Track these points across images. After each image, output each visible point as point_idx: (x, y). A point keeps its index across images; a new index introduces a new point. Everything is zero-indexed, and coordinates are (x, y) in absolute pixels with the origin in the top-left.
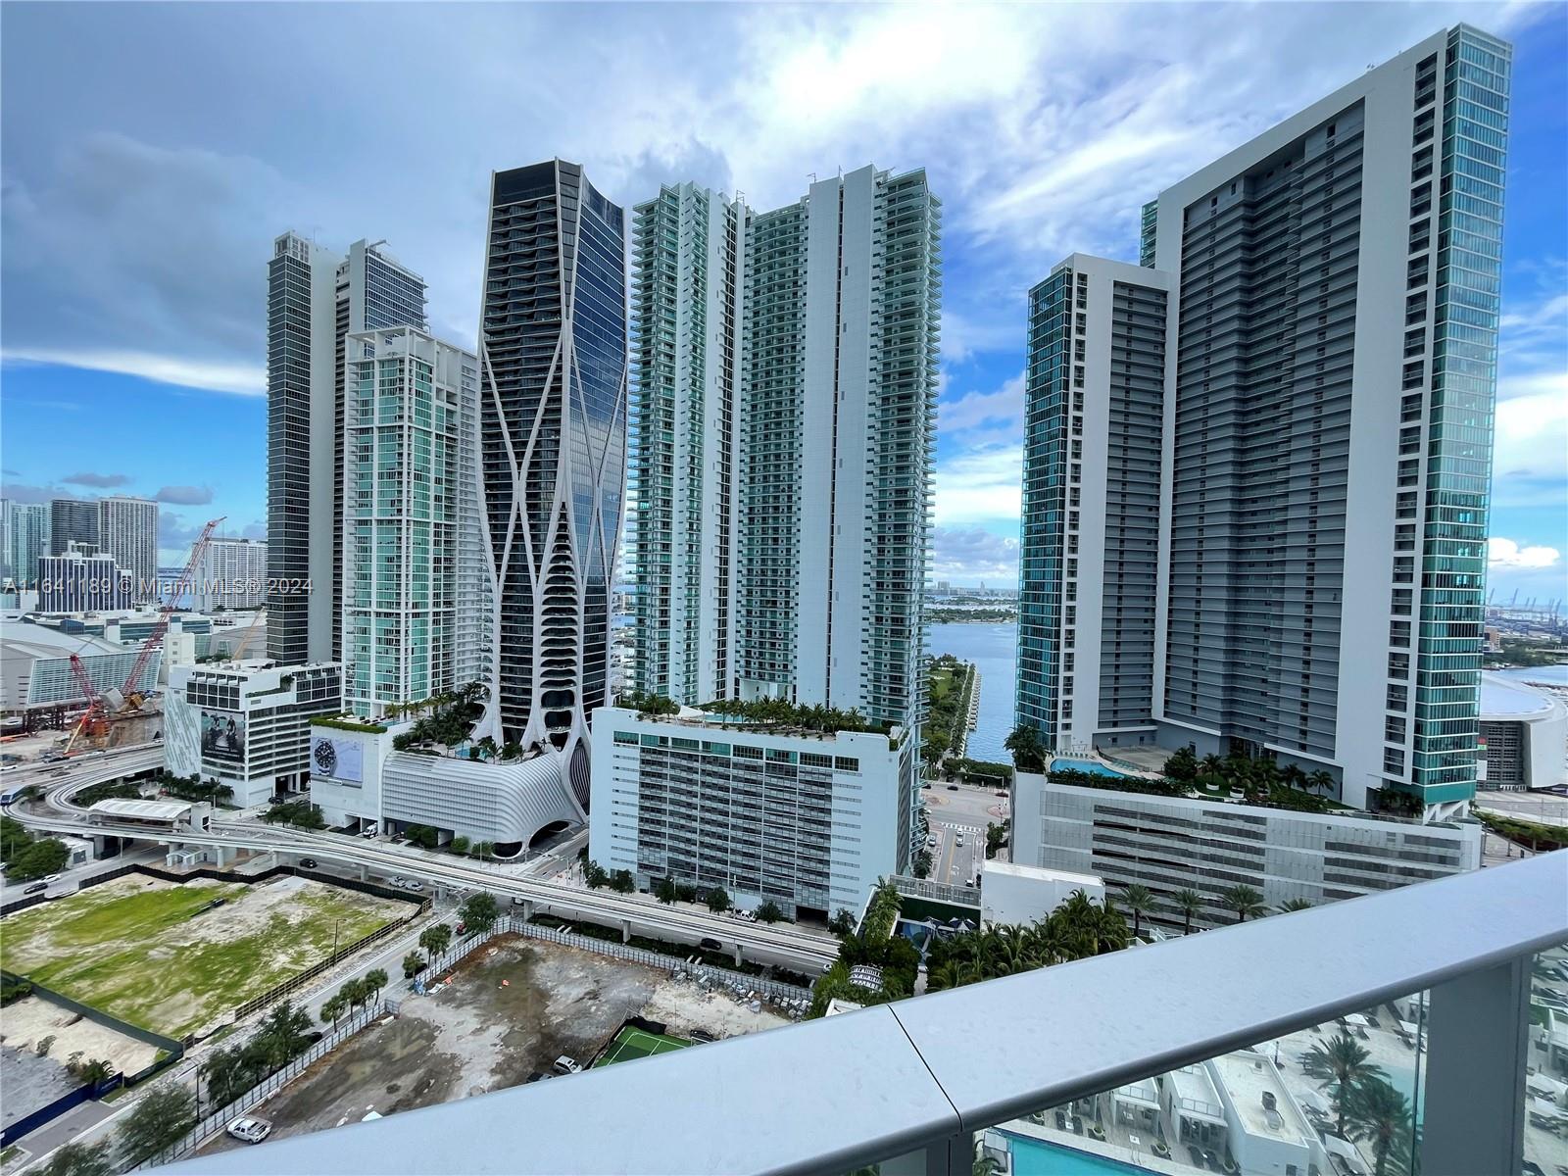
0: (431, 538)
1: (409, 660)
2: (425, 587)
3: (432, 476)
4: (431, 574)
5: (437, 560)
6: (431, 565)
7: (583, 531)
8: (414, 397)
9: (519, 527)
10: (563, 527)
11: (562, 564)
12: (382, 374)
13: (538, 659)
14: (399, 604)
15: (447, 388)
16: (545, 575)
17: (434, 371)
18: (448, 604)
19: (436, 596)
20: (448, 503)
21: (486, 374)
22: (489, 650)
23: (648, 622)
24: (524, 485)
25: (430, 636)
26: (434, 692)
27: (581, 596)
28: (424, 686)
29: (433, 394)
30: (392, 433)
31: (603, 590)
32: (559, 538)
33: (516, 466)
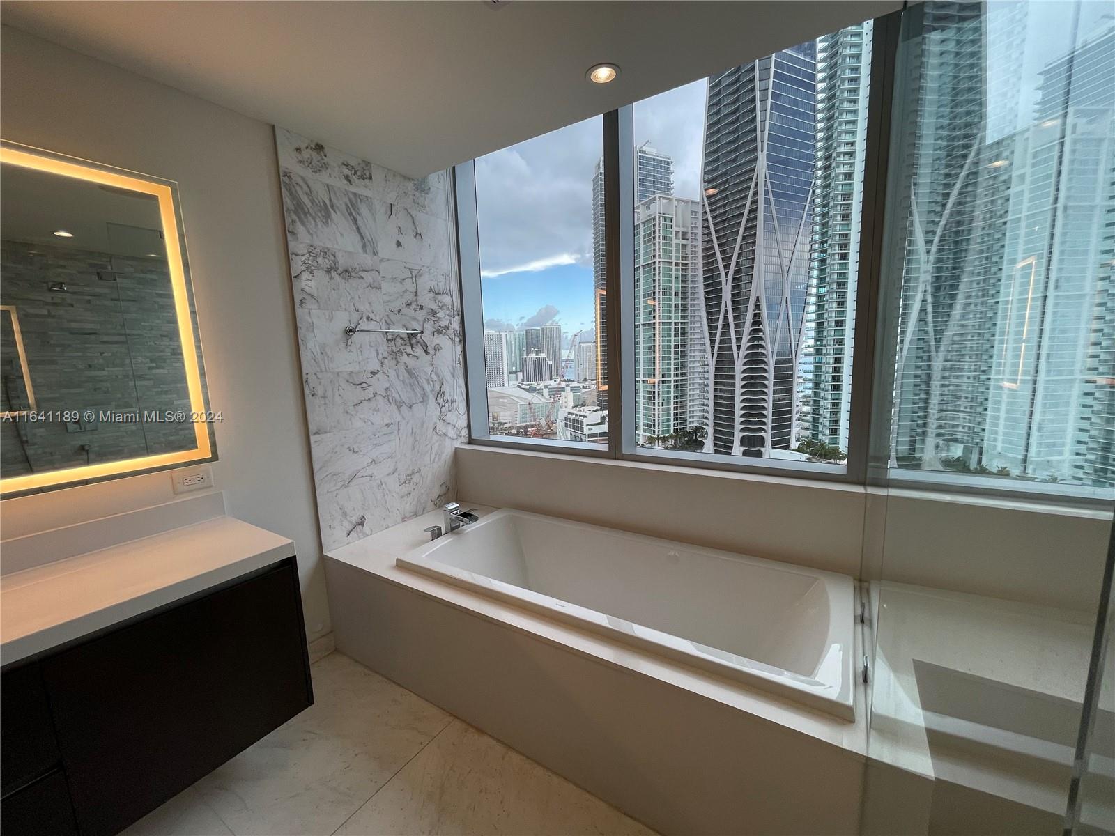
0: (673, 333)
1: (661, 410)
2: (669, 364)
3: (673, 291)
4: (673, 356)
5: (676, 347)
6: (673, 350)
7: (774, 317)
8: (661, 241)
9: (726, 319)
10: (757, 315)
11: (755, 343)
12: (644, 230)
13: (738, 412)
14: (654, 375)
15: (681, 230)
16: (743, 352)
17: (674, 221)
18: (683, 374)
19: (676, 369)
20: (683, 308)
21: (705, 213)
22: (707, 405)
23: (822, 386)
24: (730, 288)
25: (672, 395)
26: (675, 430)
27: (771, 367)
28: (669, 426)
29: (673, 236)
30: (649, 267)
31: (791, 361)
32: (754, 323)
33: (724, 274)
